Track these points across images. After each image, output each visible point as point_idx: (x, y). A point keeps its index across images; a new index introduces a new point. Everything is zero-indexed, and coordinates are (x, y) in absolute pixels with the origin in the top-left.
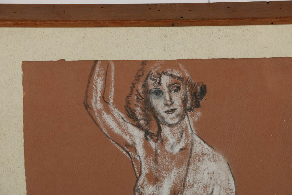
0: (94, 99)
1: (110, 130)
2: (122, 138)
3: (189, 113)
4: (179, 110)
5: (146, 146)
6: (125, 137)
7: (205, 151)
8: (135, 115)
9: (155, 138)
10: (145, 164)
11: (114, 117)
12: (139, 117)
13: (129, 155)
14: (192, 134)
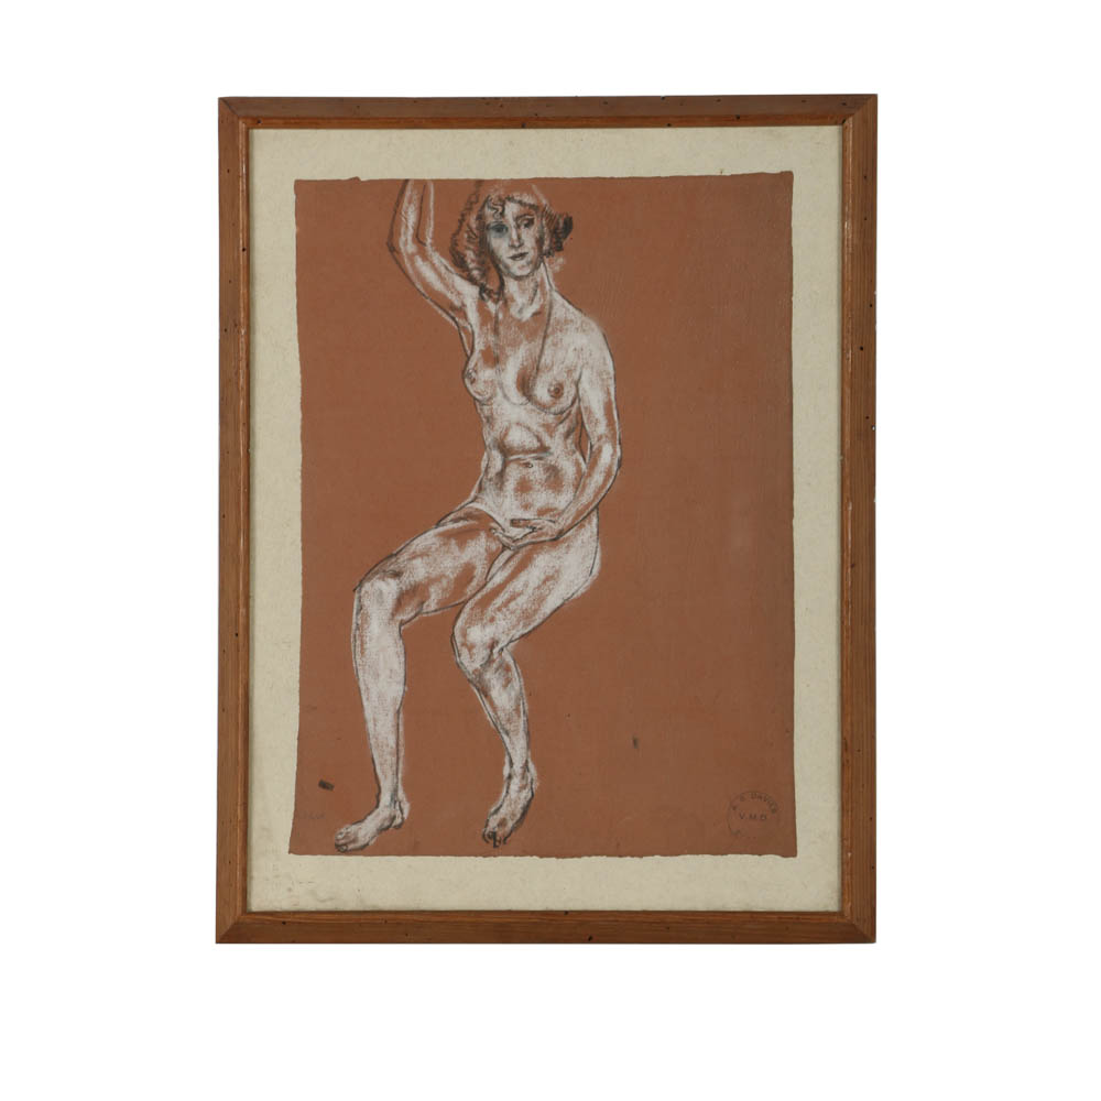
0: (403, 238)
1: (427, 285)
2: (445, 297)
3: (546, 260)
4: (532, 254)
5: (482, 309)
6: (449, 295)
7: (570, 317)
8: (465, 262)
9: (496, 297)
10: (480, 336)
11: (433, 266)
12: (471, 266)
13: (456, 322)
14: (550, 290)
